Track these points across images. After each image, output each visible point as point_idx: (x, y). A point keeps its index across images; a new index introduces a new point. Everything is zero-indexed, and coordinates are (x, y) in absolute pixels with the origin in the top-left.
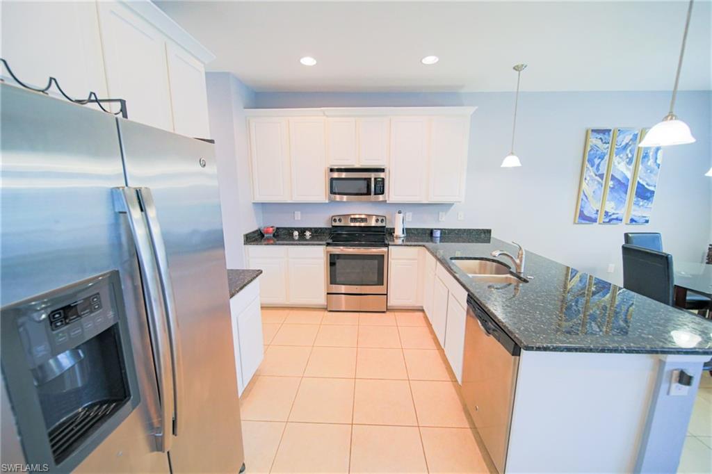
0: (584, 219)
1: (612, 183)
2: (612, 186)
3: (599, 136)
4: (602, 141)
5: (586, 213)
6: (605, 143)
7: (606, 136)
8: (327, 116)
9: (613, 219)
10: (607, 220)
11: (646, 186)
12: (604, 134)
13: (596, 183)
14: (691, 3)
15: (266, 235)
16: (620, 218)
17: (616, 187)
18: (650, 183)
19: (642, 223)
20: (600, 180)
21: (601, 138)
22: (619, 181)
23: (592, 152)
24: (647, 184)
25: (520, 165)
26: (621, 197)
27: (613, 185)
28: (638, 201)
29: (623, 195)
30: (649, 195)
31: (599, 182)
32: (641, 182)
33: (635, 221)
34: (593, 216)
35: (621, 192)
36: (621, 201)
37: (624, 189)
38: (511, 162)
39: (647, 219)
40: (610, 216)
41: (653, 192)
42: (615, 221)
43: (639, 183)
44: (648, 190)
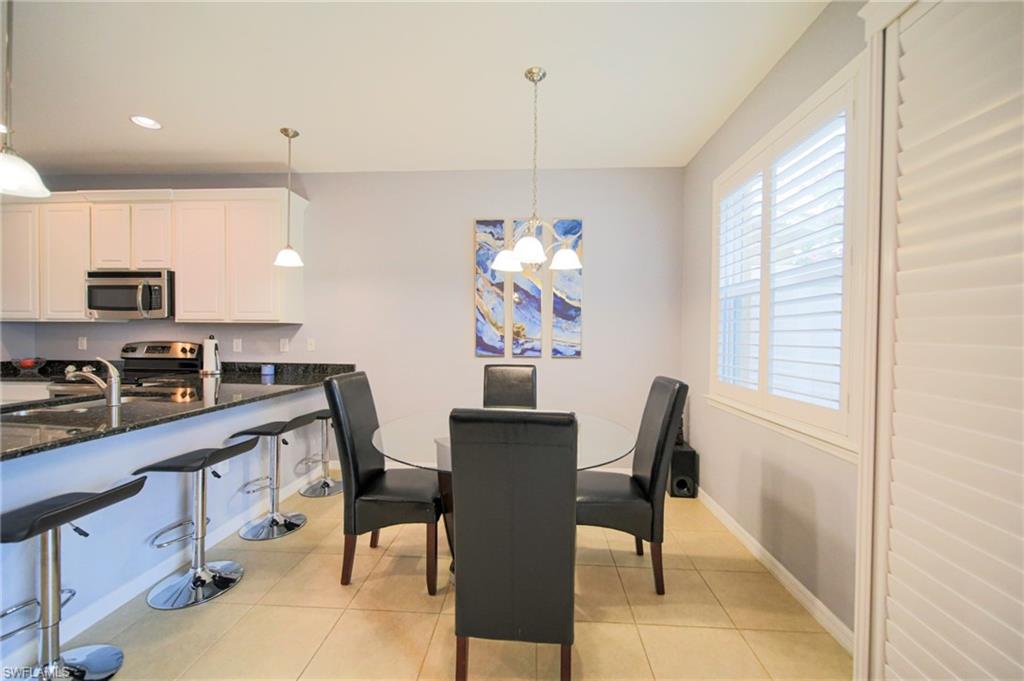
0: (484, 350)
1: (516, 295)
2: (517, 300)
3: (489, 230)
4: (493, 236)
5: (486, 340)
6: (498, 239)
7: (498, 230)
8: (95, 202)
9: (527, 350)
10: (518, 351)
11: (567, 300)
12: (495, 226)
13: (495, 295)
14: (10, 5)
15: (22, 372)
16: (537, 347)
17: (524, 302)
18: (573, 297)
19: (571, 357)
20: (499, 291)
21: (491, 233)
22: (526, 293)
23: (481, 252)
24: (567, 297)
25: (302, 264)
26: (533, 317)
27: (519, 298)
28: (557, 322)
29: (536, 313)
30: (573, 312)
31: (498, 295)
32: (559, 294)
33: (561, 353)
34: (498, 345)
35: (531, 308)
36: (535, 323)
37: (535, 305)
38: (289, 259)
39: (578, 349)
40: (523, 344)
41: (578, 309)
42: (529, 353)
43: (555, 295)
44: (572, 307)
